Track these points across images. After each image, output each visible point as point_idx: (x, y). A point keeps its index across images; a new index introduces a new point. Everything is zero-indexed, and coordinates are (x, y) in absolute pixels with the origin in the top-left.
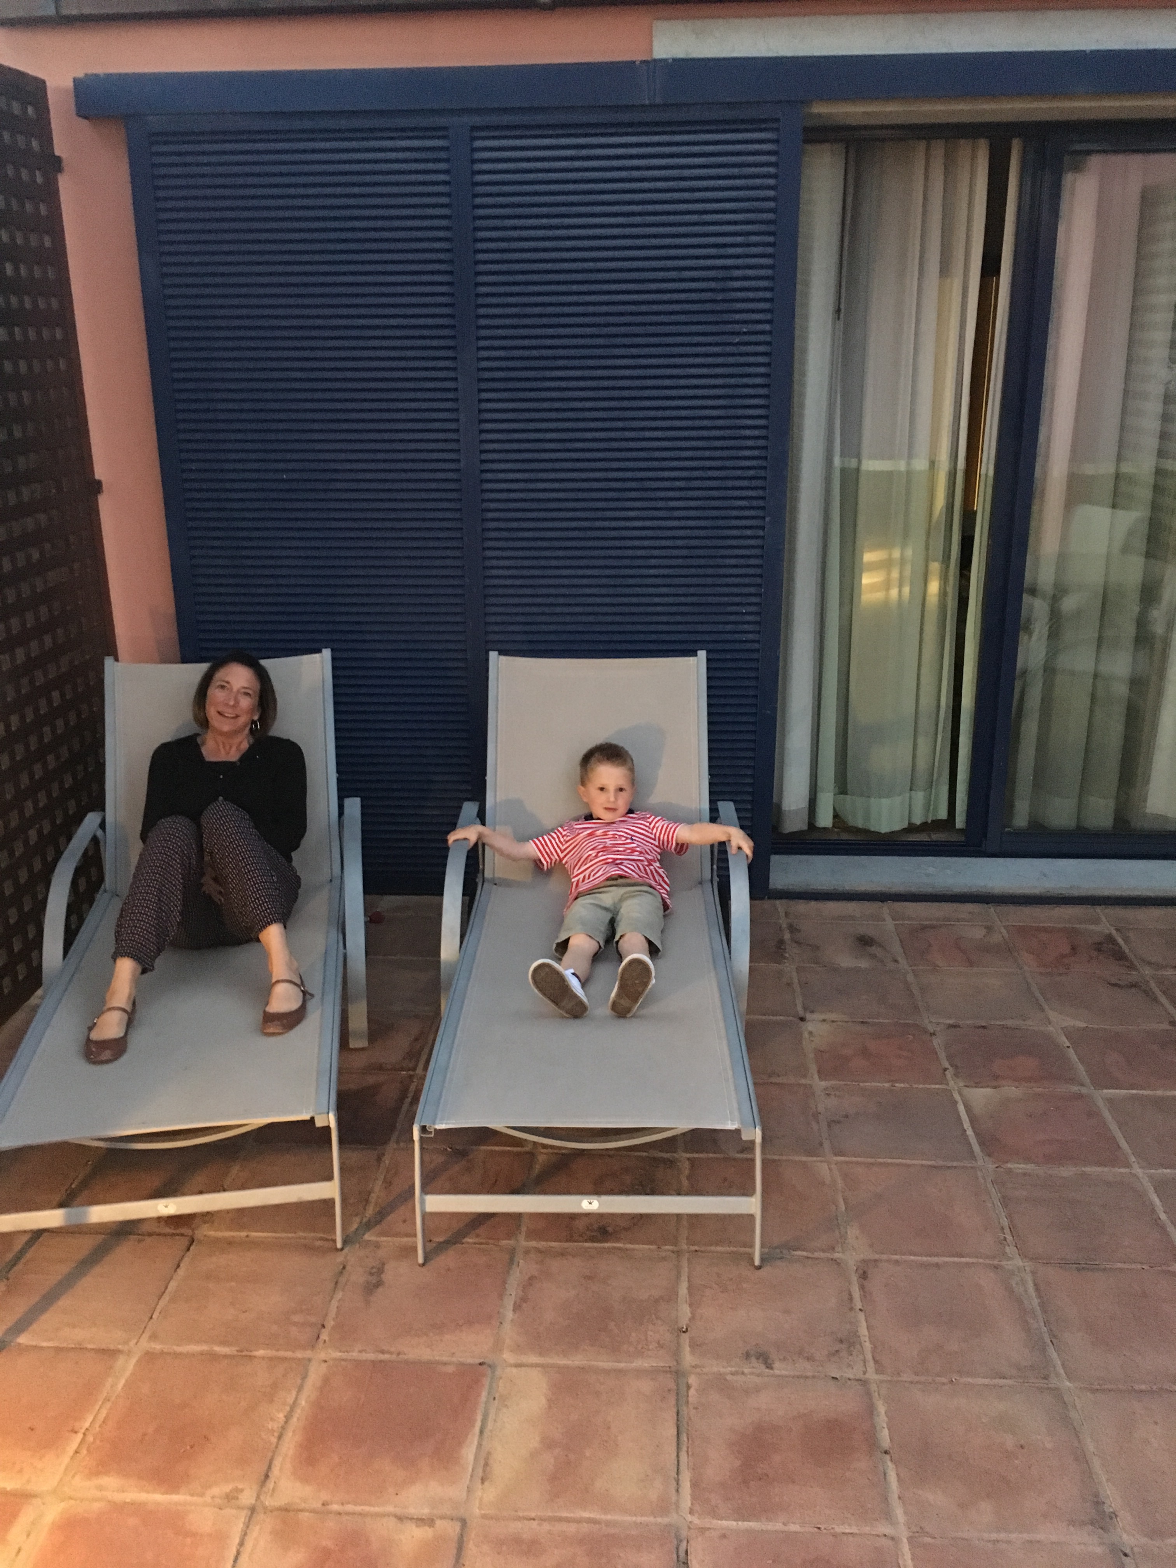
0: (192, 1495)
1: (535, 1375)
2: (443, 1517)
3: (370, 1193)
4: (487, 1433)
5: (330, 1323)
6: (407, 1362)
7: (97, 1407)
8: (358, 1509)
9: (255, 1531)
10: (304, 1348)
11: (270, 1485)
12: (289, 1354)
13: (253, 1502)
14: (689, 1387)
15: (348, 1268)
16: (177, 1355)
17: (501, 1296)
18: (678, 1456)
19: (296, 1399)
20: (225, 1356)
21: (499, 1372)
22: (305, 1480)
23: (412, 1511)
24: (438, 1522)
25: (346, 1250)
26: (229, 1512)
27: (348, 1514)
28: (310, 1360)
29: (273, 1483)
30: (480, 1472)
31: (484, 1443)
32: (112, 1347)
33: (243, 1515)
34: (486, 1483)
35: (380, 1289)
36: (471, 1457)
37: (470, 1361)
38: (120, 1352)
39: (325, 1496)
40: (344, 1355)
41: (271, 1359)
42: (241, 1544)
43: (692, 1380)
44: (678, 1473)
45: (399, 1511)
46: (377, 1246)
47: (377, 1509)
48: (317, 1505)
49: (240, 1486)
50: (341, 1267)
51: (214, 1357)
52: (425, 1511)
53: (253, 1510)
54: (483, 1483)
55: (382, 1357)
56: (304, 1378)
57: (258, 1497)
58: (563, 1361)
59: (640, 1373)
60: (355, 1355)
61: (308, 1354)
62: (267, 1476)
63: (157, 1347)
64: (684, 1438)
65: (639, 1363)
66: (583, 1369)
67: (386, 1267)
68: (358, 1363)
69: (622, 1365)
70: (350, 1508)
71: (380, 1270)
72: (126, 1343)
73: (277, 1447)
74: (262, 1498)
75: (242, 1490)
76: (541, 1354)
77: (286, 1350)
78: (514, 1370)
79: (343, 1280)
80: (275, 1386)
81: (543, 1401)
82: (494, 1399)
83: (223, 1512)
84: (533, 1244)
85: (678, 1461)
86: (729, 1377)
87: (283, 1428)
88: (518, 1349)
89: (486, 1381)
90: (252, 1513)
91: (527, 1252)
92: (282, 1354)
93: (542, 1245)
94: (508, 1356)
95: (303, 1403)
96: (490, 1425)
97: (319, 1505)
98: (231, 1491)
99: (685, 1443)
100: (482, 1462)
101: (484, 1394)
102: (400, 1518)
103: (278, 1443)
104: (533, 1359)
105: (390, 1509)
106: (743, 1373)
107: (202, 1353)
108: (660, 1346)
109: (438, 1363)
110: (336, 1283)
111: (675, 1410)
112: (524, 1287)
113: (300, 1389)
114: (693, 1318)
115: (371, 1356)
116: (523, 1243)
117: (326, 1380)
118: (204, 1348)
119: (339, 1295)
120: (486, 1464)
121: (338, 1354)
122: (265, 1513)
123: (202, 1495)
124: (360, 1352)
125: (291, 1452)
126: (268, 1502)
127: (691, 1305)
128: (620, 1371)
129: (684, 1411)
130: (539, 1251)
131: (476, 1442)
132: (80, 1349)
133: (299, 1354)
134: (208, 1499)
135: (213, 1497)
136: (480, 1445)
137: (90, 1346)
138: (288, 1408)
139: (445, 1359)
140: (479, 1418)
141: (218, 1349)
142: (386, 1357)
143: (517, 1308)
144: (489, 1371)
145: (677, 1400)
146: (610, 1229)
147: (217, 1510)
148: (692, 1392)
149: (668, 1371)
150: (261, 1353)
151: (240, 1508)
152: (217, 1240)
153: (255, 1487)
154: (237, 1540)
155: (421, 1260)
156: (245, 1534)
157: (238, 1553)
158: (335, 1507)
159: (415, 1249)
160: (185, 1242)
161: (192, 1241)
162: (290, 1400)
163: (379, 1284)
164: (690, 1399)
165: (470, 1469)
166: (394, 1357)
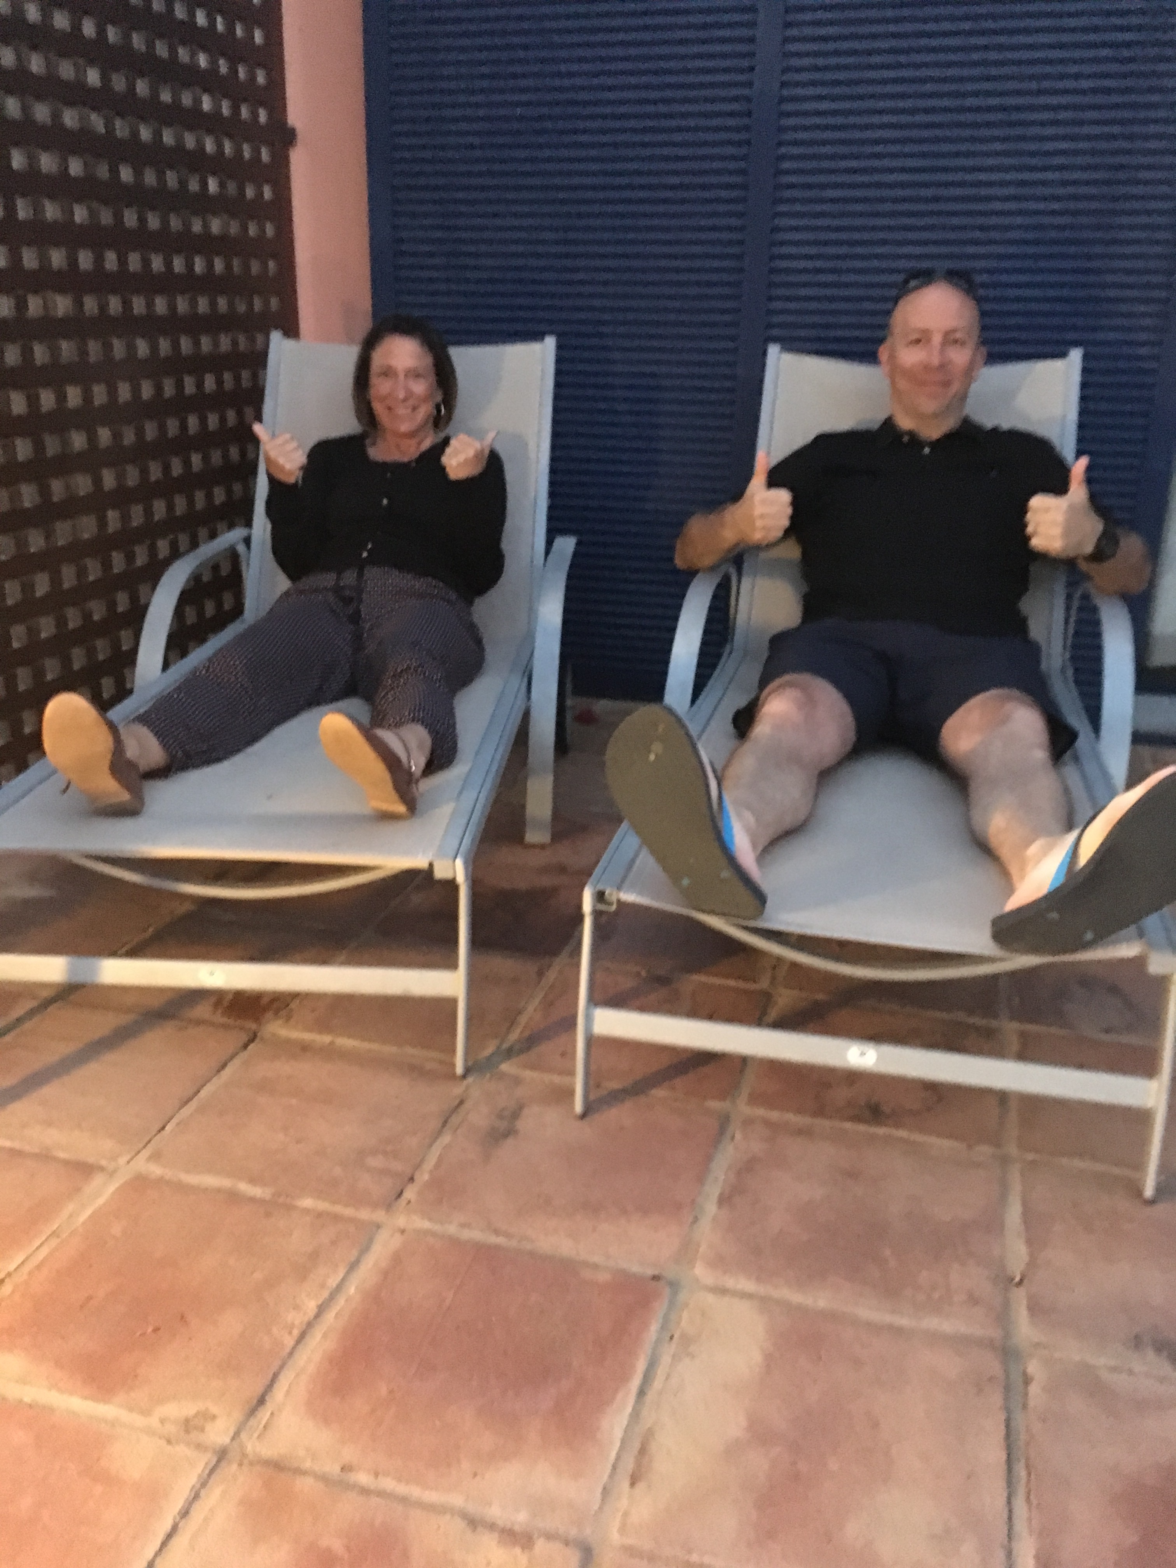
0: (131, 1410)
1: (744, 1310)
2: (550, 1537)
3: (520, 1013)
4: (650, 1396)
5: (423, 1176)
6: (532, 1254)
7: (37, 1243)
8: (402, 1489)
9: (213, 1496)
10: (375, 1206)
11: (264, 1414)
12: (348, 1212)
13: (226, 1440)
14: (1027, 1380)
15: (467, 1105)
16: (181, 1188)
17: (701, 1179)
18: (1009, 1502)
19: (343, 1280)
20: (252, 1200)
21: (682, 1296)
22: (325, 1419)
23: (495, 1512)
24: (540, 1546)
25: (470, 1080)
26: (181, 1450)
27: (381, 1494)
28: (378, 1226)
29: (269, 1414)
30: (628, 1463)
31: (645, 1412)
32: (91, 1160)
33: (202, 1462)
34: (641, 1486)
35: (510, 1141)
36: (618, 1434)
37: (635, 1268)
38: (102, 1169)
39: (349, 1454)
40: (437, 1227)
41: (320, 1215)
42: (185, 1513)
43: (1033, 1367)
44: (1010, 1536)
45: (472, 1508)
46: (517, 1081)
47: (431, 1496)
48: (333, 1468)
49: (214, 1409)
50: (457, 1102)
51: (233, 1198)
52: (521, 1518)
53: (222, 1455)
54: (633, 1484)
55: (493, 1239)
56: (365, 1250)
57: (236, 1435)
58: (796, 1297)
59: (935, 1339)
60: (452, 1229)
61: (379, 1215)
62: (261, 1401)
63: (156, 1170)
64: (1021, 1471)
65: (932, 1323)
66: (831, 1316)
67: (526, 1112)
68: (455, 1242)
69: (904, 1321)
70: (388, 1484)
71: (516, 1115)
72: (114, 1158)
73: (291, 1354)
74: (243, 1436)
75: (214, 1417)
76: (759, 1280)
77: (346, 1205)
78: (711, 1298)
79: (455, 1120)
80: (314, 1256)
81: (757, 1357)
82: (672, 1338)
83: (169, 1448)
84: (760, 1112)
85: (1010, 1511)
86: (1105, 1375)
87: (310, 1325)
88: (719, 1262)
89: (660, 1308)
90: (219, 1461)
91: (748, 1122)
92: (338, 1209)
93: (774, 1115)
94: (700, 1271)
95: (352, 1290)
96: (658, 1383)
97: (337, 1469)
98: (196, 1415)
99: (1023, 1481)
100: (636, 1445)
101: (654, 1328)
102: (473, 1523)
103: (294, 1348)
104: (746, 1284)
105: (457, 1500)
106: (1131, 1372)
107: (219, 1190)
108: (973, 1300)
109: (586, 1264)
110: (445, 1123)
111: (1002, 1417)
112: (739, 1173)
113: (353, 1266)
114: (1032, 1264)
115: (475, 1235)
116: (743, 1108)
117: (397, 1259)
118: (225, 1182)
119: (446, 1139)
120: (643, 1451)
121: (426, 1225)
122: (240, 1465)
123: (146, 1413)
124: (463, 1226)
125: (311, 1368)
126: (252, 1445)
127: (1029, 1242)
128: (898, 1331)
129: (1020, 1421)
130: (767, 1123)
131: (629, 1409)
132: (45, 1157)
133: (364, 1214)
134: (153, 1421)
135: (162, 1421)
136: (635, 1415)
137: (62, 1155)
138: (326, 1294)
139: (596, 1259)
140: (641, 1366)
141: (244, 1187)
142: (500, 1240)
143: (724, 1200)
144: (667, 1291)
145: (1007, 1399)
146: (886, 1109)
147: (163, 1443)
148: (1034, 1389)
149: (989, 1344)
150: (307, 1202)
151: (200, 1447)
152: (288, 1041)
153: (237, 1415)
154: (178, 1504)
155: (579, 1107)
156: (196, 1496)
157: (174, 1529)
158: (363, 1478)
159: (571, 1093)
160: (244, 1038)
161: (252, 1040)
162: (333, 1282)
163: (509, 1132)
164: (1032, 1403)
165: (613, 1455)
166: (513, 1243)
